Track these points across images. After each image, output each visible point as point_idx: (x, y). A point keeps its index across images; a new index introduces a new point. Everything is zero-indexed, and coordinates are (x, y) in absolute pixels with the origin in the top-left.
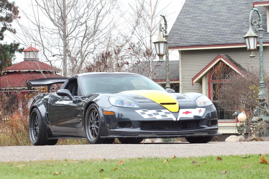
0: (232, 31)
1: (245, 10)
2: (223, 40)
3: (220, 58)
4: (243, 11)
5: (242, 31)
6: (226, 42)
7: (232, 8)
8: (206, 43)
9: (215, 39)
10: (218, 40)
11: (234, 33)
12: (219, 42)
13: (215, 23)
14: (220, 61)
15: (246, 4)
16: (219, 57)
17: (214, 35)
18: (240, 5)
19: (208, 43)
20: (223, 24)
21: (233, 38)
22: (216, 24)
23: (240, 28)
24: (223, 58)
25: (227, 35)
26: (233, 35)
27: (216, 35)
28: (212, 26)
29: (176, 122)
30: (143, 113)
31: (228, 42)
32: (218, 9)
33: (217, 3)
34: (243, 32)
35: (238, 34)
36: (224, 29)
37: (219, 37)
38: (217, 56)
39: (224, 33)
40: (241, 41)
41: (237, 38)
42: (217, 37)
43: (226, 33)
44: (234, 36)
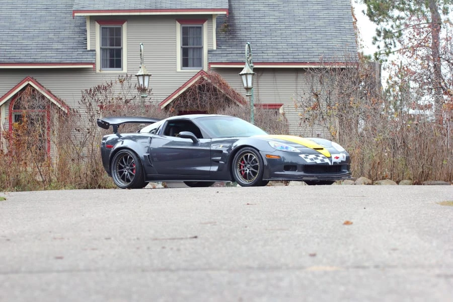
0: (38, 46)
1: (48, 18)
2: (29, 57)
3: (29, 81)
4: (44, 18)
5: (51, 46)
6: (34, 60)
7: (27, 14)
8: (5, 60)
9: (16, 55)
10: (21, 57)
11: (41, 48)
12: (24, 60)
13: (10, 33)
14: (29, 84)
15: (45, 9)
16: (27, 80)
17: (15, 50)
18: (38, 9)
19: (8, 60)
20: (22, 35)
21: (42, 55)
22: (12, 35)
23: (47, 41)
24: (32, 81)
25: (32, 50)
26: (40, 50)
27: (17, 50)
28: (7, 37)
29: (331, 166)
30: (306, 158)
31: (36, 60)
32: (8, 13)
33: (4, 5)
34: (54, 48)
35: (48, 50)
36: (25, 42)
37: (22, 53)
38: (24, 78)
39: (27, 48)
40: (55, 60)
41: (47, 55)
42: (19, 53)
43: (30, 48)
44: (43, 53)
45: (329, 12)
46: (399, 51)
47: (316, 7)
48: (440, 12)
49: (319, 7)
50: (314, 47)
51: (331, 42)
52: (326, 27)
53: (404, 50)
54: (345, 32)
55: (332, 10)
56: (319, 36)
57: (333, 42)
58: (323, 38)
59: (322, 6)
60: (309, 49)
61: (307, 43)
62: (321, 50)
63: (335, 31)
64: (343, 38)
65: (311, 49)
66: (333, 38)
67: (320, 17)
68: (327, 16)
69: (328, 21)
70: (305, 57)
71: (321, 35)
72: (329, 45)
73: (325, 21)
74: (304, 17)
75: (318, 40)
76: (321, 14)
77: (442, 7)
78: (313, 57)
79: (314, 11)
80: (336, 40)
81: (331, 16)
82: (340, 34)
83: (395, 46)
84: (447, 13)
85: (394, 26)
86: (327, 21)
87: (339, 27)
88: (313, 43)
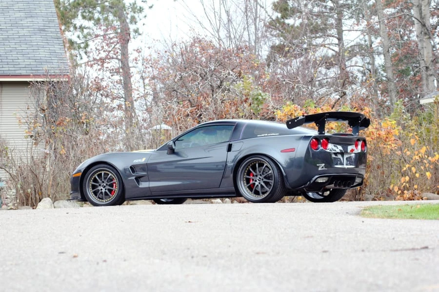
45: (33, 20)
46: (87, 64)
47: (18, 15)
48: (128, 21)
49: (22, 14)
50: (19, 58)
51: (38, 53)
52: (32, 36)
53: (92, 63)
54: (52, 42)
55: (36, 18)
56: (24, 47)
57: (41, 53)
58: (29, 48)
59: (24, 14)
60: (14, 61)
61: (11, 53)
62: (28, 62)
63: (41, 41)
64: (51, 49)
65: (17, 61)
66: (40, 48)
67: (23, 25)
68: (32, 25)
69: (33, 29)
70: (10, 69)
71: (26, 45)
72: (36, 56)
73: (30, 29)
74: (6, 25)
75: (23, 51)
76: (25, 22)
77: (129, 16)
78: (19, 69)
79: (17, 18)
80: (43, 51)
81: (36, 25)
82: (47, 44)
83: (81, 58)
84: (136, 23)
85: (81, 36)
86: (31, 29)
87: (45, 37)
88: (18, 53)
